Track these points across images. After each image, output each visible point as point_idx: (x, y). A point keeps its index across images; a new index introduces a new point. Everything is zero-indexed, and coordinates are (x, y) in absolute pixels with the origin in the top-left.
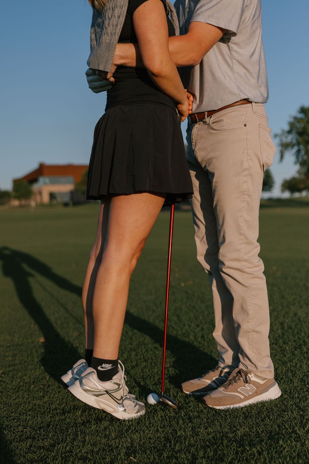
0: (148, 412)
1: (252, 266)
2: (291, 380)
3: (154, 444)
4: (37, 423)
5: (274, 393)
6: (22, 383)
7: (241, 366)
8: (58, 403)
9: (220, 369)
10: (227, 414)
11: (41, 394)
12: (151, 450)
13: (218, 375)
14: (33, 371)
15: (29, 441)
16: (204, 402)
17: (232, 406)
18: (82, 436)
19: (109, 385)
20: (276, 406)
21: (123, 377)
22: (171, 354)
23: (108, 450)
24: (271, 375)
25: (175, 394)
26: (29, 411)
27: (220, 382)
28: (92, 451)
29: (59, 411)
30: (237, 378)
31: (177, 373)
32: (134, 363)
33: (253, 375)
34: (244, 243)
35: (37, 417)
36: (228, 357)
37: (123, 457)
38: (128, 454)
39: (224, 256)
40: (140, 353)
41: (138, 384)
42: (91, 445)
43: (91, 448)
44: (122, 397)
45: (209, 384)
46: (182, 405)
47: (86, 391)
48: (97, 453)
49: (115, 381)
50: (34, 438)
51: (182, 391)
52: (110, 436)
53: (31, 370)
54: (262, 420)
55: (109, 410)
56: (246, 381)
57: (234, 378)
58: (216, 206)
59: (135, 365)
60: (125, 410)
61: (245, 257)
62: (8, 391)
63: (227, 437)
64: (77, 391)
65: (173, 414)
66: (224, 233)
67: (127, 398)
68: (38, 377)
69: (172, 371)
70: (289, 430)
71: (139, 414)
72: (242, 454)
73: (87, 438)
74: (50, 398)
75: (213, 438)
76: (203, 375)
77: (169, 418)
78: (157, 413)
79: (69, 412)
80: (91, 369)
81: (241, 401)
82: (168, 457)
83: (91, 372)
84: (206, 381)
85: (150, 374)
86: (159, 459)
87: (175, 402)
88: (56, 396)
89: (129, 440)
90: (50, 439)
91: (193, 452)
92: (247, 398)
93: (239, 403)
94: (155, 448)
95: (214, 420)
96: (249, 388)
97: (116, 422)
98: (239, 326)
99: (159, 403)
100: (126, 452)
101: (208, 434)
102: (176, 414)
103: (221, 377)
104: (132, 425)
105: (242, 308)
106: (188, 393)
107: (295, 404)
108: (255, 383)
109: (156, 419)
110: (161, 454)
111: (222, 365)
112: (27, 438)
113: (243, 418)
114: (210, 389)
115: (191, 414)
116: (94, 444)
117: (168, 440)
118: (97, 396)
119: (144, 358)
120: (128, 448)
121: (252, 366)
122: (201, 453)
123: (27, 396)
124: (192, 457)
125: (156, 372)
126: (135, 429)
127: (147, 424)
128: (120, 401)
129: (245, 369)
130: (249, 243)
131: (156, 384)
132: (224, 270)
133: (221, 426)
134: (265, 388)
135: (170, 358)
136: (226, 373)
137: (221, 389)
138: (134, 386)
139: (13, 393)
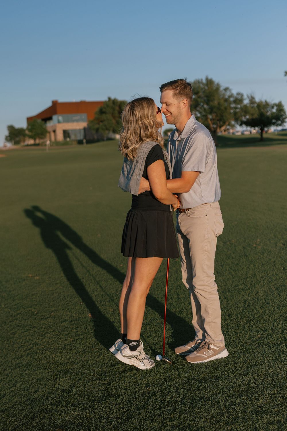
0: (156, 365)
1: (210, 288)
2: (237, 345)
3: (159, 382)
4: (99, 371)
5: (225, 354)
6: (86, 348)
7: (206, 340)
8: (108, 359)
9: (196, 341)
10: (197, 366)
11: (98, 354)
12: (157, 385)
13: (195, 344)
14: (91, 339)
15: (98, 381)
16: (185, 360)
17: (200, 362)
18: (123, 378)
19: (135, 353)
20: (224, 361)
21: (142, 348)
22: (171, 327)
23: (136, 385)
24: (223, 344)
25: (171, 354)
26: (94, 364)
27: (196, 348)
28: (129, 386)
29: (109, 365)
30: (204, 347)
31: (173, 341)
32: (149, 334)
33: (212, 345)
34: (206, 277)
35: (99, 368)
36: (200, 335)
37: (144, 388)
38: (146, 387)
39: (195, 283)
40: (152, 327)
41: (151, 348)
42: (128, 382)
43: (128, 384)
44: (142, 359)
45: (190, 349)
46: (174, 361)
47: (124, 356)
48: (132, 386)
49: (139, 351)
50: (99, 379)
51: (175, 353)
52: (137, 378)
53: (89, 339)
54: (214, 370)
55: (136, 365)
56: (209, 348)
57: (202, 347)
58: (191, 256)
59: (149, 335)
60: (144, 365)
61: (207, 284)
62: (80, 353)
63: (195, 378)
64: (119, 357)
65: (169, 366)
66: (195, 271)
67: (145, 358)
68: (94, 344)
69: (170, 340)
70: (226, 375)
71: (151, 366)
72: (200, 387)
73: (126, 379)
74: (103, 357)
75: (188, 379)
76: (187, 344)
77: (167, 368)
78: (161, 366)
79: (115, 365)
80: (125, 345)
81: (205, 359)
82: (165, 389)
83: (126, 347)
84: (188, 347)
85: (158, 342)
86: (161, 389)
87: (170, 360)
88: (107, 355)
89: (147, 380)
90: (108, 379)
91: (177, 386)
92: (208, 358)
93: (204, 360)
94: (159, 384)
95: (190, 369)
96: (210, 352)
97: (140, 371)
98: (204, 319)
99: (162, 360)
100: (145, 386)
101: (186, 377)
102: (171, 366)
103: (197, 345)
104: (148, 372)
105: (206, 310)
106: (178, 354)
107: (234, 361)
108: (213, 349)
109: (160, 369)
110: (162, 387)
111: (197, 339)
112: (96, 379)
113: (205, 369)
114: (190, 352)
115: (178, 367)
116: (130, 382)
117: (165, 380)
118: (130, 358)
119: (154, 330)
120: (146, 384)
121: (211, 340)
122: (181, 387)
123: (91, 356)
124: (176, 388)
125: (161, 340)
126: (150, 374)
127: (156, 372)
128: (141, 360)
129: (208, 342)
130: (209, 276)
131: (161, 348)
132: (195, 290)
133: (193, 373)
134: (219, 352)
135: (170, 330)
136: (199, 343)
137: (195, 352)
138: (149, 350)
139: (83, 354)
